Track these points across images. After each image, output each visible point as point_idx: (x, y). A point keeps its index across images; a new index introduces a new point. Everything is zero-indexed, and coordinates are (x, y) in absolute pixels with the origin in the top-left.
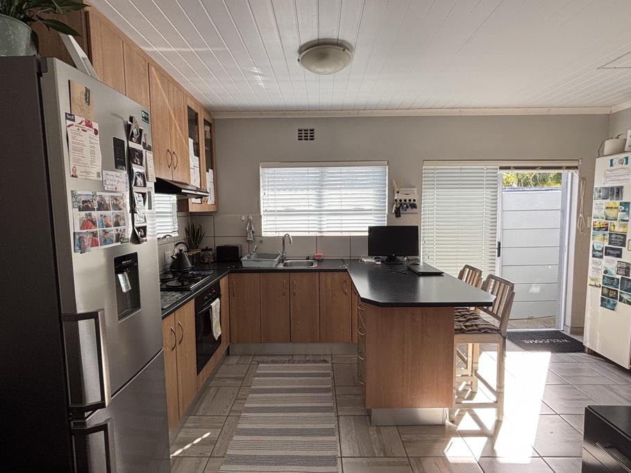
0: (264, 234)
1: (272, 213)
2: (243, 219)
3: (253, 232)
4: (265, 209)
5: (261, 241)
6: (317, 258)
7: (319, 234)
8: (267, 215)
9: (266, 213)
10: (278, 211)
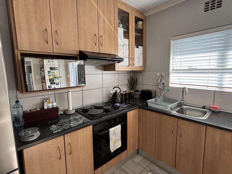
0: (170, 85)
1: (178, 71)
2: (158, 75)
3: (163, 84)
4: (173, 69)
5: (168, 90)
6: (212, 109)
7: (217, 89)
8: (174, 73)
9: (173, 71)
10: (182, 70)
